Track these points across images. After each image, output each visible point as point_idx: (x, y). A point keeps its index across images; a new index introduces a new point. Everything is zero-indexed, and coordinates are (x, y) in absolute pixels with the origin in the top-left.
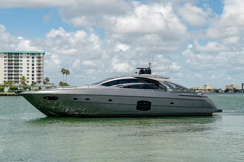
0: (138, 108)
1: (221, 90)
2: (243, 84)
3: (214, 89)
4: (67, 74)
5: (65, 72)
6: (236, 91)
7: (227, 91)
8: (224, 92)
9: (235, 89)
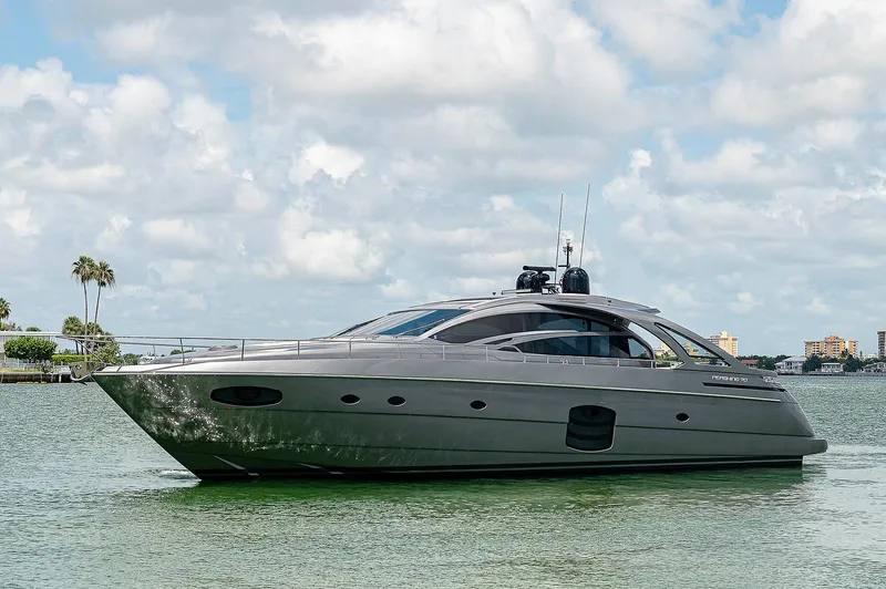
0: (572, 437)
1: (788, 363)
2: (882, 334)
3: (755, 357)
4: (103, 284)
5: (93, 272)
6: (853, 365)
7: (813, 365)
8: (800, 371)
9: (851, 356)
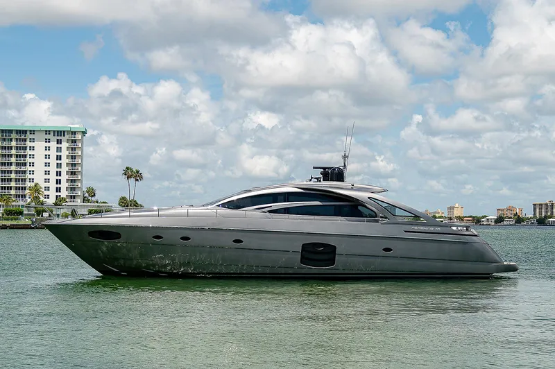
0: (304, 260)
1: (487, 219)
2: (535, 205)
3: (471, 217)
4: (137, 180)
5: (132, 174)
6: (519, 220)
7: (499, 220)
8: (493, 224)
9: (519, 216)
